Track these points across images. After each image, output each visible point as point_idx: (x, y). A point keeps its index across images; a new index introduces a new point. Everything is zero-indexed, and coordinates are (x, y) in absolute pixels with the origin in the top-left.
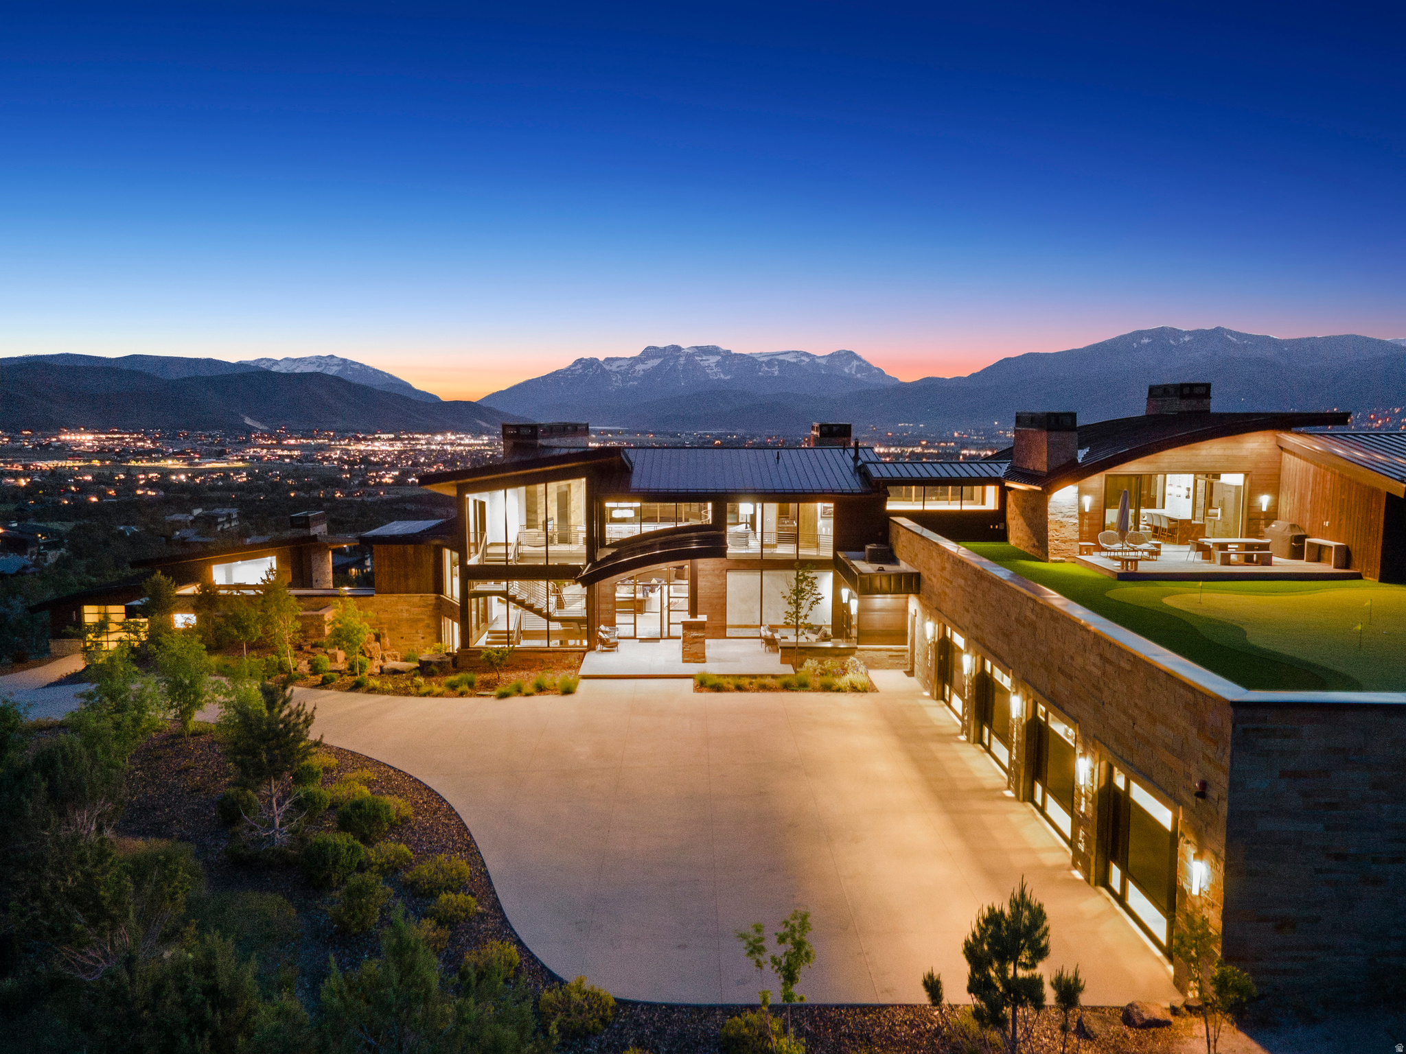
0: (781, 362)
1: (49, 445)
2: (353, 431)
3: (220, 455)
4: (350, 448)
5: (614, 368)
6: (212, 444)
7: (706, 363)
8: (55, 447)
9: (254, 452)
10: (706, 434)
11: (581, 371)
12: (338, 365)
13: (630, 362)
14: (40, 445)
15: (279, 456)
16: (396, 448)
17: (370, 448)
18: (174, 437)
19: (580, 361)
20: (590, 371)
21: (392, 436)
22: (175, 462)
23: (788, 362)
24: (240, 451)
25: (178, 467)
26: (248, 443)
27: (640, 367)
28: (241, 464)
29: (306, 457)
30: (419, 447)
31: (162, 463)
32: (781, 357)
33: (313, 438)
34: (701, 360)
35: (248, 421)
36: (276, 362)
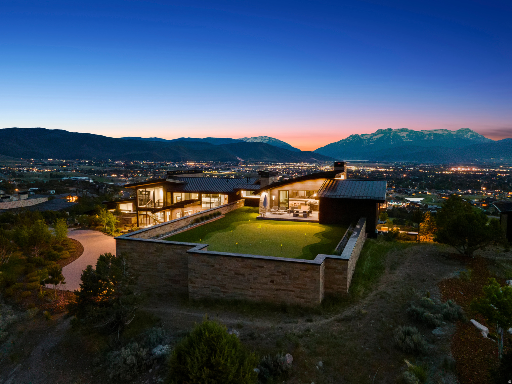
0: (435, 134)
1: (182, 166)
2: (270, 162)
3: (228, 169)
4: (268, 168)
5: (365, 138)
6: (226, 166)
7: (402, 135)
8: (184, 167)
9: (238, 169)
10: (400, 163)
11: (352, 139)
12: (268, 139)
13: (371, 135)
14: (180, 166)
15: (246, 170)
16: (283, 168)
17: (275, 168)
18: (216, 163)
19: (351, 136)
20: (355, 139)
21: (283, 163)
22: (215, 172)
23: (438, 134)
24: (234, 168)
25: (215, 173)
26: (237, 166)
27: (375, 137)
28: (234, 173)
29: (254, 171)
30: (291, 167)
31: (211, 172)
32: (435, 132)
33: (257, 164)
34: (400, 134)
35: (238, 159)
36: (249, 139)
